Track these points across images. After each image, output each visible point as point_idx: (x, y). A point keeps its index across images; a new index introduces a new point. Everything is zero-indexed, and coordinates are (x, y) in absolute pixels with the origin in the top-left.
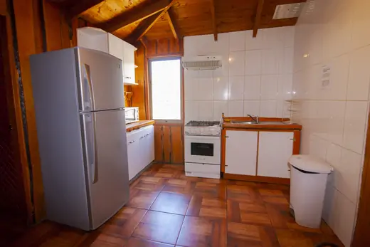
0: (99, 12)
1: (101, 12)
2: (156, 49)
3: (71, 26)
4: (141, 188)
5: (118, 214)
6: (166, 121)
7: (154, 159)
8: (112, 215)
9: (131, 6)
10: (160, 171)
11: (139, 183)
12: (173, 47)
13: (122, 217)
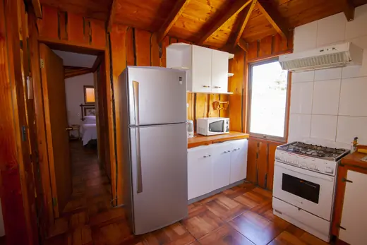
0: (184, 26)
1: (186, 26)
2: (258, 51)
3: (161, 46)
4: (210, 209)
5: (168, 228)
6: (265, 137)
7: (245, 177)
8: (162, 227)
9: (214, 10)
10: (245, 194)
11: (213, 201)
12: (280, 44)
13: (168, 234)
